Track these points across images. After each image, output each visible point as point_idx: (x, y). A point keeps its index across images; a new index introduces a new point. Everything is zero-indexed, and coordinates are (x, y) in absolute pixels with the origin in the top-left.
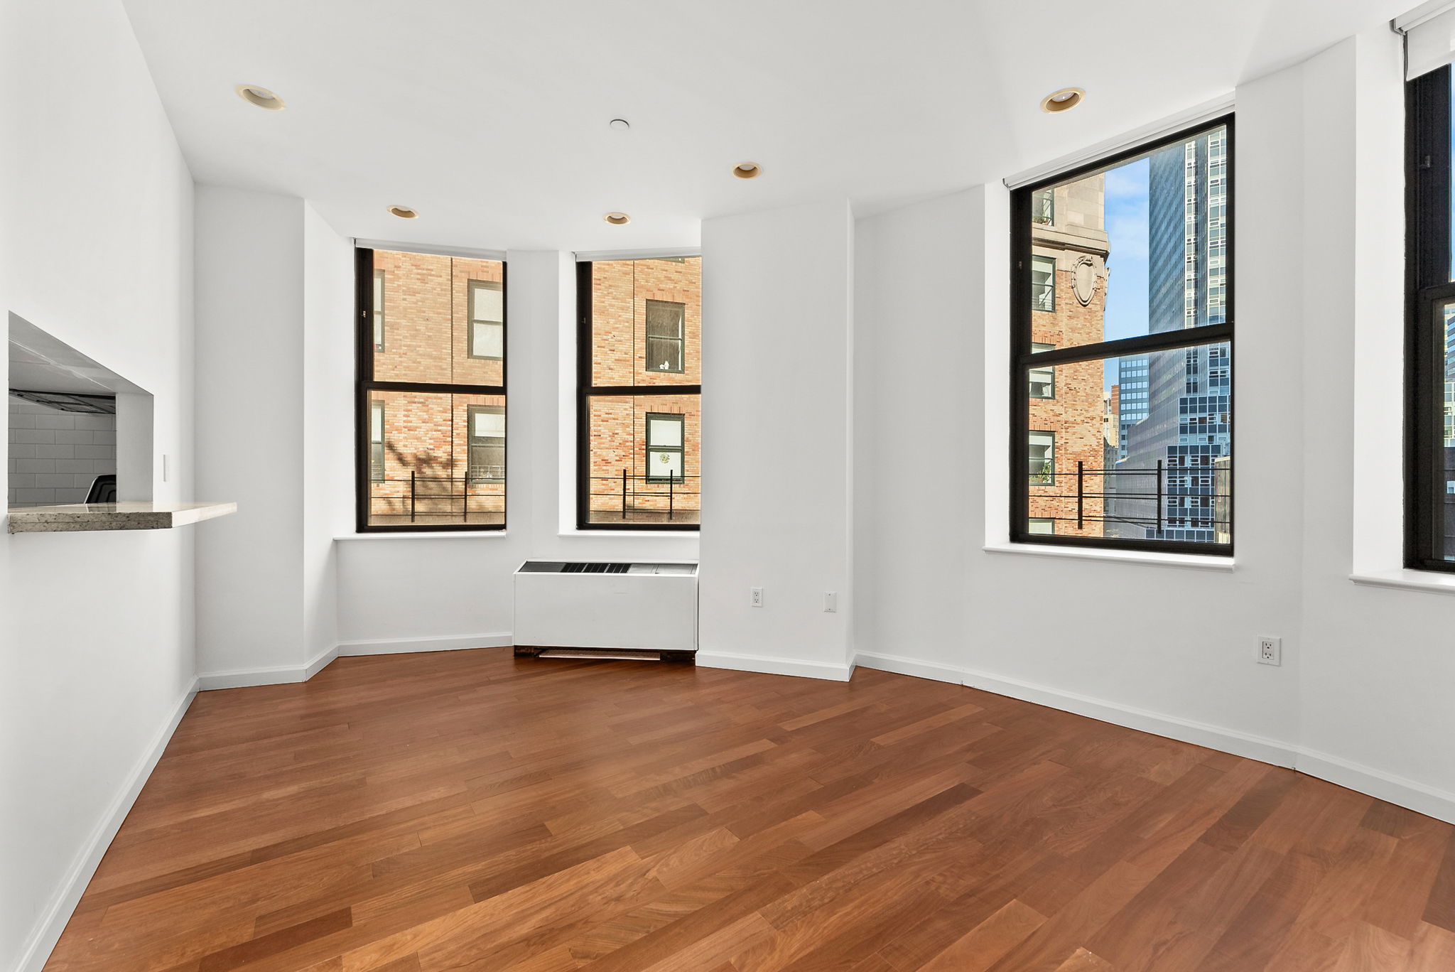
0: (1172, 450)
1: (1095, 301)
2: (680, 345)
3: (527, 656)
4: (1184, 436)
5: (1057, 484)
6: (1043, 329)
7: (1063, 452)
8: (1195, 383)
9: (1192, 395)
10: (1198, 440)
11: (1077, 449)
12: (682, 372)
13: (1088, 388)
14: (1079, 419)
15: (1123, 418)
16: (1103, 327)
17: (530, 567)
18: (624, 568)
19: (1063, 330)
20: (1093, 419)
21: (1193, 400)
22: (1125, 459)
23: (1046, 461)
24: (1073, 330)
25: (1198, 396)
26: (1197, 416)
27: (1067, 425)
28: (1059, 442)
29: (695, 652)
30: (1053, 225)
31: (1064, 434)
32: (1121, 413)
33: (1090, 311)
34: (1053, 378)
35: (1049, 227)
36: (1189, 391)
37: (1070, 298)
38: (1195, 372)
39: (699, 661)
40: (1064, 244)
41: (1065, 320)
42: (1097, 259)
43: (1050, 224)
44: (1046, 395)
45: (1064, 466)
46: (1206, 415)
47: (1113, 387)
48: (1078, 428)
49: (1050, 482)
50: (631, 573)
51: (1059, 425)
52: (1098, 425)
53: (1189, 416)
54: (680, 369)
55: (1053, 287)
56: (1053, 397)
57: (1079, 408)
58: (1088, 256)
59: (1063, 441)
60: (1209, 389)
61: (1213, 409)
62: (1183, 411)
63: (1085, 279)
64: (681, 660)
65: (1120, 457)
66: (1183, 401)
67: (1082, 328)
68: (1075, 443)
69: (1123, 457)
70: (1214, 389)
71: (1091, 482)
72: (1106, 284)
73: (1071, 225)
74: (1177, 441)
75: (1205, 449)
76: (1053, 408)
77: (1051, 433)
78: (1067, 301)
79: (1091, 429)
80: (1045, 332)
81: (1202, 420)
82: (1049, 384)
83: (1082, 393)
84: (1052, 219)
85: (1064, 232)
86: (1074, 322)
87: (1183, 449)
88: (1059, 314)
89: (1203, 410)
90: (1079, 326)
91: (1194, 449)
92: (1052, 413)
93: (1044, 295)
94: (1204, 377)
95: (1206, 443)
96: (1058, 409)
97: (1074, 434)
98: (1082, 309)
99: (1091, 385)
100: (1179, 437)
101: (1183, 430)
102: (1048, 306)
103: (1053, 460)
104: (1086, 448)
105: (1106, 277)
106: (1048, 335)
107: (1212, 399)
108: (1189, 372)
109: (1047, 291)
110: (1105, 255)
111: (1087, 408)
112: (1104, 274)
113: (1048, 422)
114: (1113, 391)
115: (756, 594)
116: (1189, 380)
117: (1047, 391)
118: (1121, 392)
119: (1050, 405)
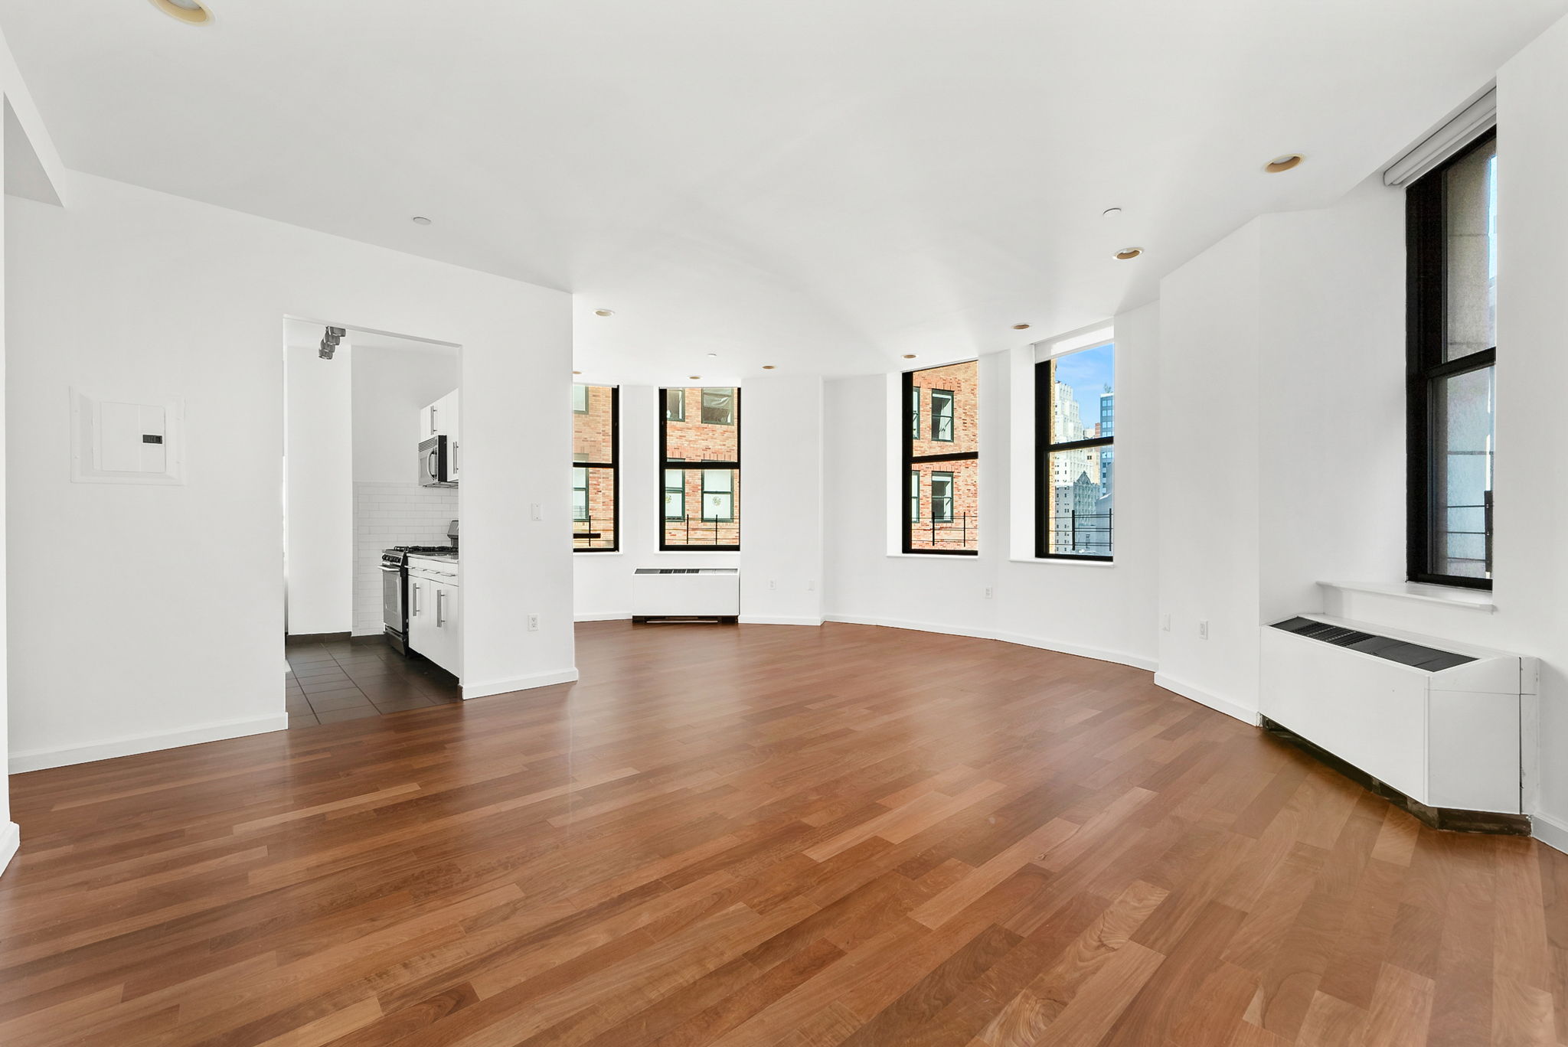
2: (680, 396)
3: (640, 621)
12: (683, 420)
17: (638, 571)
18: (697, 571)
22: (1106, 496)
29: (737, 616)
39: (740, 621)
47: (1097, 425)
50: (700, 573)
54: (680, 417)
64: (730, 621)
65: (1102, 495)
69: (1104, 494)
114: (1096, 429)
115: (772, 582)
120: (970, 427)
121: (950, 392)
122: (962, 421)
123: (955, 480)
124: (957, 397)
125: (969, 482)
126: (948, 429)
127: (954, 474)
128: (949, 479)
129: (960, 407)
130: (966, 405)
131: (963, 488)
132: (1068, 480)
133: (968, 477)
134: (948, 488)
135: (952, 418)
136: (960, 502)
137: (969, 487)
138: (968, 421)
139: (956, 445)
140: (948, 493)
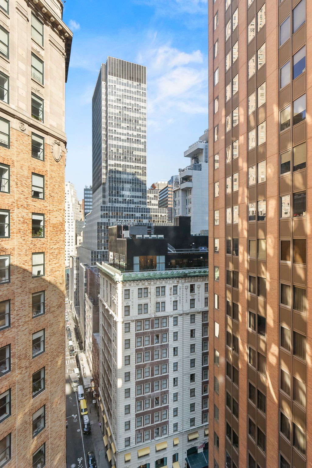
0: (98, 223)
1: (61, 161)
4: (102, 219)
5: (45, 237)
6: (39, 168)
7: (48, 223)
8: (105, 201)
9: (104, 205)
10: (105, 220)
11: (54, 222)
13: (59, 197)
14: (55, 209)
15: (85, 211)
16: (64, 172)
19: (48, 170)
20: (61, 210)
21: (104, 207)
23: (41, 227)
24: (52, 171)
25: (106, 206)
26: (105, 212)
27: (50, 211)
28: (47, 219)
30: (43, 123)
31: (48, 215)
32: (85, 209)
33: (59, 165)
34: (44, 191)
35: (42, 123)
36: (103, 204)
37: (51, 157)
38: (105, 198)
40: (48, 133)
41: (49, 166)
42: (62, 143)
43: (42, 122)
44: (40, 197)
45: (48, 229)
46: (107, 212)
47: (83, 200)
48: (54, 213)
49: (42, 236)
51: (46, 211)
52: (63, 212)
53: (103, 212)
55: (43, 150)
56: (44, 199)
57: (55, 205)
58: (58, 141)
59: (48, 218)
60: (108, 204)
61: (109, 210)
62: (102, 210)
63: (57, 150)
66: (101, 207)
67: (56, 171)
68: (53, 219)
70: (110, 204)
71: (60, 236)
72: (65, 155)
73: (51, 125)
74: (100, 220)
75: (107, 223)
76: (44, 203)
77: (43, 215)
78: (50, 158)
79: (60, 214)
80: (40, 169)
81: (107, 214)
82: (42, 193)
83: (56, 198)
84: (43, 120)
85: (48, 127)
86: (53, 167)
87: (101, 223)
88: (46, 162)
89: (107, 210)
90: (55, 170)
91: (104, 223)
92: (43, 206)
93: (40, 153)
94: (107, 200)
95: (108, 221)
96: (46, 204)
97: (53, 215)
98: (56, 163)
99: (60, 195)
100: (100, 219)
101: (102, 217)
102: (41, 158)
103: (44, 226)
104: (58, 222)
105: (66, 152)
106: (41, 171)
107: (109, 207)
108: (103, 197)
109: (41, 151)
110: (65, 143)
111: (58, 205)
112: (65, 150)
113: (41, 210)
116: (103, 200)
117: (41, 196)
118: (85, 202)
119: (42, 202)
120: (20, 186)
121: (8, 166)
122: (15, 183)
123: (11, 214)
124: (12, 169)
125: (20, 216)
126: (7, 186)
127: (10, 211)
128: (7, 214)
129: (14, 175)
130: (17, 174)
131: (16, 219)
132: (73, 219)
133: (19, 213)
134: (7, 219)
135: (9, 180)
136: (14, 227)
137: (20, 219)
138: (19, 183)
139: (12, 195)
140: (7, 221)
